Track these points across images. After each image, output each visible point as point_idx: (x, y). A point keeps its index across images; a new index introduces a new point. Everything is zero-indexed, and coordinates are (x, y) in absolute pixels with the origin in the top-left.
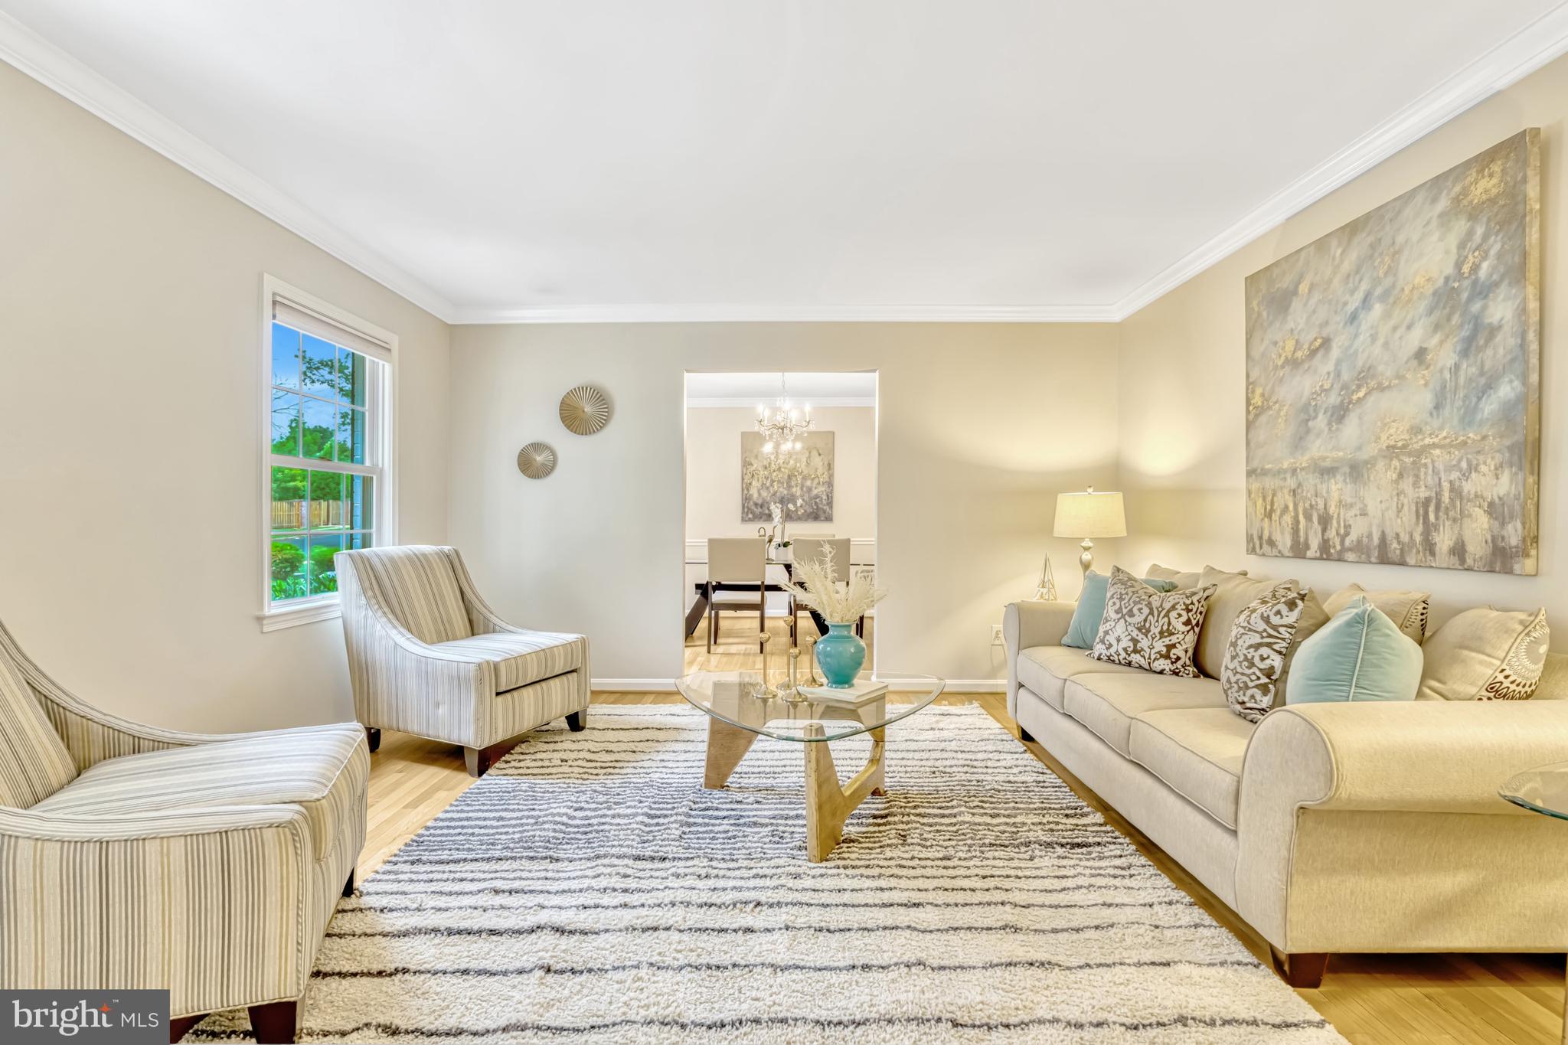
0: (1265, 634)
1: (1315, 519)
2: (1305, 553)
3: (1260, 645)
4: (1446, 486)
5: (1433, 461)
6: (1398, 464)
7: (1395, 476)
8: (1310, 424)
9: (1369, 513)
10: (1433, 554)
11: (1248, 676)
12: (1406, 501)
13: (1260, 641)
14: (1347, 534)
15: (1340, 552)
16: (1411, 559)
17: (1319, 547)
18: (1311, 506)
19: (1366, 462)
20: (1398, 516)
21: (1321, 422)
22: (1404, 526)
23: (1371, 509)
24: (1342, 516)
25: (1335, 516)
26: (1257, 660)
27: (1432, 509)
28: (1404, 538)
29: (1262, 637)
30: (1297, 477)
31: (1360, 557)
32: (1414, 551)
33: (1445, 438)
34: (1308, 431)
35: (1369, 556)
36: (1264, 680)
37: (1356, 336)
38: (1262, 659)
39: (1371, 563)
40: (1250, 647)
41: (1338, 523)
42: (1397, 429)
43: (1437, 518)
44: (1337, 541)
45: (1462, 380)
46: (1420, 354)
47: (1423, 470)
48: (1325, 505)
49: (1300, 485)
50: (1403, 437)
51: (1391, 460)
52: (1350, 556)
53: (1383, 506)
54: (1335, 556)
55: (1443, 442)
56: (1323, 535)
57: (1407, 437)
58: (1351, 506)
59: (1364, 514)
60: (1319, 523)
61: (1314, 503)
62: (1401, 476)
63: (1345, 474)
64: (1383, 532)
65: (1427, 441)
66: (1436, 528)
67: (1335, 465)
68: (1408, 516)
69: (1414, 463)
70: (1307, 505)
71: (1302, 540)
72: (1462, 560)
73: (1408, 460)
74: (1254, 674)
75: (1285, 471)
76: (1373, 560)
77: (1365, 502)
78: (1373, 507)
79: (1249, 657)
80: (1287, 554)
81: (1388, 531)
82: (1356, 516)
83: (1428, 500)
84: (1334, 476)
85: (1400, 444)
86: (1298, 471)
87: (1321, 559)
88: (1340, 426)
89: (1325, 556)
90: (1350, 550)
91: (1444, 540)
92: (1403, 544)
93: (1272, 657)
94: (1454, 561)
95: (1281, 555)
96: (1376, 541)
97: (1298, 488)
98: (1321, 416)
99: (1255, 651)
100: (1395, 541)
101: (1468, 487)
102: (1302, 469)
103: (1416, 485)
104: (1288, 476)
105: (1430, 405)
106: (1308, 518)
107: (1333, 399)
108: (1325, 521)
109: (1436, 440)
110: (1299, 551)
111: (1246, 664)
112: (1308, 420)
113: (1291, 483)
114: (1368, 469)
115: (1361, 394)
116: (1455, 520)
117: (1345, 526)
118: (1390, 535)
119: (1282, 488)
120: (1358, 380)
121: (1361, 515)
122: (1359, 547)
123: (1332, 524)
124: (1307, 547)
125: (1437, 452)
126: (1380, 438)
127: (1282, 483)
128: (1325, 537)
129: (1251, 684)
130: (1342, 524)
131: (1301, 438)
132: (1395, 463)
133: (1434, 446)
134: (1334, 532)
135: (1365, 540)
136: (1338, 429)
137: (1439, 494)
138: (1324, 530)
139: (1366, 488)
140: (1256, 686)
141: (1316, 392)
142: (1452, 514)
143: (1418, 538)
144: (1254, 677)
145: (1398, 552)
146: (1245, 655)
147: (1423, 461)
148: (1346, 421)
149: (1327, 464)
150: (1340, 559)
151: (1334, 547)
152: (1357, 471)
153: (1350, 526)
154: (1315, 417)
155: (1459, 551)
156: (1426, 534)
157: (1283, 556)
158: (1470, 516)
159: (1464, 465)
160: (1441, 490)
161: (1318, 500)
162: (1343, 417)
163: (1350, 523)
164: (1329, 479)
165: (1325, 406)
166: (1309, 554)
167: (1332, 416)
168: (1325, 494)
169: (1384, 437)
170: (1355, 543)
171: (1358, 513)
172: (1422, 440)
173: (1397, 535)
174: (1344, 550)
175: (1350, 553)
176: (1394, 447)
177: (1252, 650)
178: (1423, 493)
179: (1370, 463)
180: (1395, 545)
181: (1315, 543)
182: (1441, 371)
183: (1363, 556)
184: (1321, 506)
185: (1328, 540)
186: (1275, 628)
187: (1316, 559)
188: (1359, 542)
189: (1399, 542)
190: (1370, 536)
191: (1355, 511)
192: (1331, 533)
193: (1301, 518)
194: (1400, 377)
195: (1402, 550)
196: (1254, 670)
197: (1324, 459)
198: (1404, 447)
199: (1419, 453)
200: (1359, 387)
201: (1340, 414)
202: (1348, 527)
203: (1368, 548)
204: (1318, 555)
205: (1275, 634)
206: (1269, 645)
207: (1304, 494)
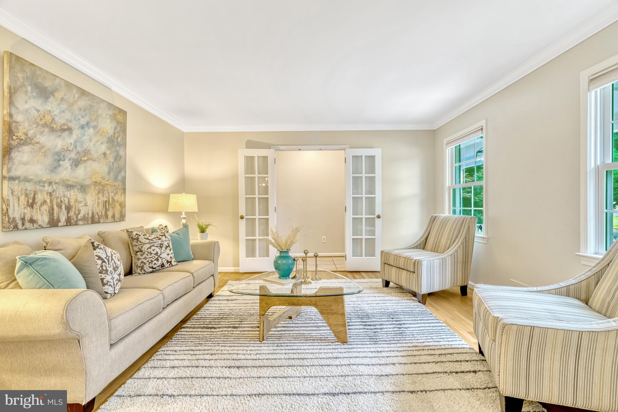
0: (150, 243)
1: (63, 207)
2: (58, 224)
3: (151, 247)
4: (111, 197)
5: (108, 189)
6: (98, 188)
7: (97, 192)
8: (61, 162)
9: (88, 205)
10: (107, 218)
11: (152, 257)
12: (100, 201)
13: (150, 245)
14: (79, 213)
15: (76, 222)
16: (101, 221)
17: (66, 220)
18: (61, 201)
19: (87, 186)
20: (98, 206)
21: (66, 164)
22: (99, 210)
23: (88, 204)
24: (77, 206)
25: (74, 206)
26: (152, 252)
27: (107, 204)
28: (100, 214)
29: (150, 244)
30: (52, 187)
31: (84, 222)
32: (103, 218)
33: (111, 183)
34: (59, 166)
35: (88, 222)
36: (156, 257)
37: (84, 135)
38: (153, 250)
39: (88, 224)
40: (148, 249)
41: (75, 209)
42: (98, 176)
43: (108, 207)
44: (75, 217)
45: (114, 168)
46: (105, 154)
47: (105, 191)
48: (69, 201)
49: (54, 191)
50: (99, 179)
51: (96, 186)
52: (80, 223)
53: (93, 202)
54: (74, 223)
55: (110, 184)
56: (68, 215)
57: (101, 180)
58: (81, 202)
59: (86, 205)
60: (66, 209)
61: (62, 200)
62: (99, 192)
63: (78, 189)
64: (93, 212)
65: (106, 183)
66: (108, 210)
67: (74, 184)
68: (101, 207)
69: (103, 189)
70: (59, 201)
71: (55, 218)
72: (114, 219)
73: (101, 188)
74: (153, 256)
75: (44, 182)
76: (90, 223)
77: (86, 201)
78: (90, 203)
79: (149, 251)
80: (45, 226)
81: (94, 212)
82: (83, 206)
83: (106, 202)
84: (73, 189)
85: (98, 182)
86: (53, 183)
87: (67, 225)
88: (76, 168)
89: (69, 224)
90: (80, 220)
91: (110, 214)
92: (99, 216)
93: (156, 249)
94: (112, 219)
95: (41, 227)
96: (90, 215)
97: (53, 192)
98: (67, 161)
99: (150, 249)
100: (97, 215)
101: (116, 198)
102: (56, 183)
103: (103, 196)
104: (46, 185)
105: (107, 172)
106: (60, 207)
107: (73, 155)
108: (68, 208)
109: (108, 183)
110: (53, 223)
111: (149, 254)
112: (59, 160)
113: (50, 189)
114: (88, 189)
115: (85, 159)
116: (113, 208)
117: (78, 210)
118: (95, 213)
119: (41, 191)
120: (84, 153)
121: (85, 206)
122: (84, 219)
123: (72, 209)
124: (59, 220)
125: (109, 186)
126: (92, 178)
127: (42, 188)
128: (69, 216)
129: (153, 260)
130: (77, 210)
131: (55, 168)
132: (97, 188)
133: (108, 184)
134: (73, 213)
135: (86, 215)
136: (75, 169)
137: (109, 200)
138: (68, 213)
139: (87, 195)
140: (155, 260)
141: (64, 149)
142: (112, 206)
143: (103, 213)
144: (153, 257)
145: (98, 219)
146: (147, 252)
147: (105, 189)
148: (79, 167)
149: (70, 183)
150: (76, 224)
151: (73, 219)
152: (83, 188)
153: (80, 210)
154: (64, 160)
155: (113, 216)
156: (106, 212)
157: (42, 227)
158: (116, 206)
159: (115, 192)
160: (110, 199)
161: (65, 199)
162: (78, 165)
163: (80, 209)
164: (71, 190)
165: (69, 157)
166: (60, 224)
167: (73, 162)
168: (68, 196)
169: (93, 178)
170: (82, 217)
171: (84, 205)
172: (105, 182)
173: (97, 213)
174: (77, 220)
175: (80, 221)
176: (97, 182)
177: (149, 249)
178: (105, 199)
179: (88, 186)
180: (97, 216)
181: (63, 218)
182: (110, 162)
183: (86, 222)
184: (67, 202)
185: (70, 217)
186: (152, 240)
187: (64, 226)
188: (84, 216)
189: (98, 216)
190: (88, 214)
191: (83, 204)
192: (72, 214)
193: (55, 207)
194: (99, 159)
195: (99, 218)
196: (153, 255)
197: (68, 180)
198: (100, 183)
199: (104, 186)
200: (84, 156)
201: (76, 163)
202: (79, 211)
203: (87, 218)
204: (65, 224)
205: (152, 242)
206: (153, 246)
207: (57, 195)
